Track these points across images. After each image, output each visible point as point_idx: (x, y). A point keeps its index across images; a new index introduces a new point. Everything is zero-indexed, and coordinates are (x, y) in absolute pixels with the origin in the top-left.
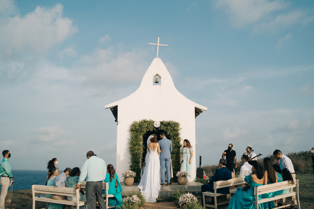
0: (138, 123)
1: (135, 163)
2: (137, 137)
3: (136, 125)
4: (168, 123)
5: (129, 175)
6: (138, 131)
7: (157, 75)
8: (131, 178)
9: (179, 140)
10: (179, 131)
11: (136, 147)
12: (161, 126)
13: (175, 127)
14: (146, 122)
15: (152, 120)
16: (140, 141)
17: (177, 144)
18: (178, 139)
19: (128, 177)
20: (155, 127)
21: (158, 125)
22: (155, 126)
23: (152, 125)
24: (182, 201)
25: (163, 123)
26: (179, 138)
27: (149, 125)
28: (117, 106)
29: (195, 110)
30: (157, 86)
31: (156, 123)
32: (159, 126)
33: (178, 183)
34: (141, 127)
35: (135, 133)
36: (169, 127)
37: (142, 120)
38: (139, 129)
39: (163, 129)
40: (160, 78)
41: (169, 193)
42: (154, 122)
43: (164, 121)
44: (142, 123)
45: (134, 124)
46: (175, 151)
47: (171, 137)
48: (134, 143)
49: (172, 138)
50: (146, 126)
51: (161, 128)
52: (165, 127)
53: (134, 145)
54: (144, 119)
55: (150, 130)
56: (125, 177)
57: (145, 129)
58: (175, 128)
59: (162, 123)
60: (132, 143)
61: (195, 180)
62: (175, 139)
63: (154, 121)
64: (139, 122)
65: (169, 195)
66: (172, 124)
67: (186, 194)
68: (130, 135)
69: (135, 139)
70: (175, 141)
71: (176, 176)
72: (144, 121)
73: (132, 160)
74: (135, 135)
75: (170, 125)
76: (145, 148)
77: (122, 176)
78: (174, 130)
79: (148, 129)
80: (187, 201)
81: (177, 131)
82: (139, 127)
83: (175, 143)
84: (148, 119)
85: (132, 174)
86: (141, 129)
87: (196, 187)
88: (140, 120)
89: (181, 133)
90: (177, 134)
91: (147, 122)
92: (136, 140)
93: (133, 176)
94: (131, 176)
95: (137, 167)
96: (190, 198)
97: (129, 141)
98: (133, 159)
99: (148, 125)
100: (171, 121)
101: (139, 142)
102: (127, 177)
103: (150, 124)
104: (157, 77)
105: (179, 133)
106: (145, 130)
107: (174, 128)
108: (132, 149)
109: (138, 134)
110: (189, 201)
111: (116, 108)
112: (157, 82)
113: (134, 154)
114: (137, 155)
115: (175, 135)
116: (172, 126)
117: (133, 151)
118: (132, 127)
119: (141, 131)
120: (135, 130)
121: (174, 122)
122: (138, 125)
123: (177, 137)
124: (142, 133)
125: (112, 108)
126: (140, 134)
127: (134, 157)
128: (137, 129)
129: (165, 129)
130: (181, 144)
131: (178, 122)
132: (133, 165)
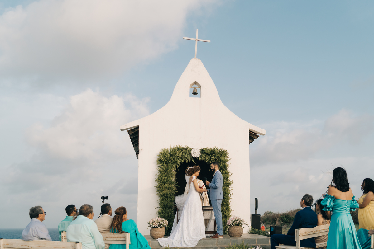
0: (169, 150)
1: (164, 209)
2: (167, 170)
3: (166, 154)
4: (212, 152)
5: (158, 223)
6: (168, 162)
7: (196, 83)
8: (161, 228)
9: (227, 175)
10: (227, 163)
11: (167, 185)
12: (201, 155)
13: (221, 156)
14: (180, 150)
15: (188, 147)
16: (172, 177)
18: (225, 173)
19: (156, 227)
20: (193, 158)
21: (197, 154)
22: (193, 155)
23: (189, 154)
25: (205, 150)
26: (227, 172)
27: (184, 154)
28: (137, 128)
29: (249, 134)
30: (195, 99)
31: (195, 151)
32: (198, 156)
33: (230, 235)
34: (173, 157)
35: (165, 165)
37: (174, 147)
39: (204, 160)
40: (199, 88)
42: (191, 150)
43: (205, 149)
44: (175, 150)
45: (162, 152)
48: (163, 179)
50: (180, 155)
51: (201, 158)
52: (208, 157)
53: (163, 183)
54: (178, 146)
55: (186, 161)
56: (152, 228)
57: (179, 160)
58: (222, 159)
59: (203, 151)
60: (160, 180)
61: (249, 231)
63: (191, 148)
64: (171, 149)
66: (218, 153)
68: (158, 168)
69: (165, 174)
71: (227, 224)
72: (177, 148)
73: (160, 204)
74: (165, 169)
76: (179, 186)
77: (148, 225)
78: (221, 161)
81: (225, 162)
82: (171, 156)
84: (183, 146)
85: (162, 223)
86: (173, 160)
87: (257, 240)
88: (172, 147)
89: (230, 165)
90: (225, 166)
91: (181, 149)
92: (166, 176)
93: (164, 225)
94: (161, 226)
95: (168, 213)
97: (156, 177)
98: (162, 203)
99: (182, 154)
100: (216, 148)
101: (170, 178)
102: (154, 227)
103: (185, 153)
104: (195, 86)
105: (227, 165)
106: (179, 161)
108: (160, 187)
109: (169, 167)
111: (136, 130)
112: (195, 93)
113: (164, 195)
114: (167, 197)
115: (222, 167)
116: (217, 155)
117: (161, 191)
118: (160, 156)
119: (174, 163)
120: (165, 161)
121: (220, 150)
122: (169, 154)
123: (225, 171)
124: (174, 165)
125: (130, 130)
126: (172, 167)
127: (163, 199)
128: (167, 160)
129: (208, 159)
130: (230, 181)
131: (225, 150)
132: (163, 211)
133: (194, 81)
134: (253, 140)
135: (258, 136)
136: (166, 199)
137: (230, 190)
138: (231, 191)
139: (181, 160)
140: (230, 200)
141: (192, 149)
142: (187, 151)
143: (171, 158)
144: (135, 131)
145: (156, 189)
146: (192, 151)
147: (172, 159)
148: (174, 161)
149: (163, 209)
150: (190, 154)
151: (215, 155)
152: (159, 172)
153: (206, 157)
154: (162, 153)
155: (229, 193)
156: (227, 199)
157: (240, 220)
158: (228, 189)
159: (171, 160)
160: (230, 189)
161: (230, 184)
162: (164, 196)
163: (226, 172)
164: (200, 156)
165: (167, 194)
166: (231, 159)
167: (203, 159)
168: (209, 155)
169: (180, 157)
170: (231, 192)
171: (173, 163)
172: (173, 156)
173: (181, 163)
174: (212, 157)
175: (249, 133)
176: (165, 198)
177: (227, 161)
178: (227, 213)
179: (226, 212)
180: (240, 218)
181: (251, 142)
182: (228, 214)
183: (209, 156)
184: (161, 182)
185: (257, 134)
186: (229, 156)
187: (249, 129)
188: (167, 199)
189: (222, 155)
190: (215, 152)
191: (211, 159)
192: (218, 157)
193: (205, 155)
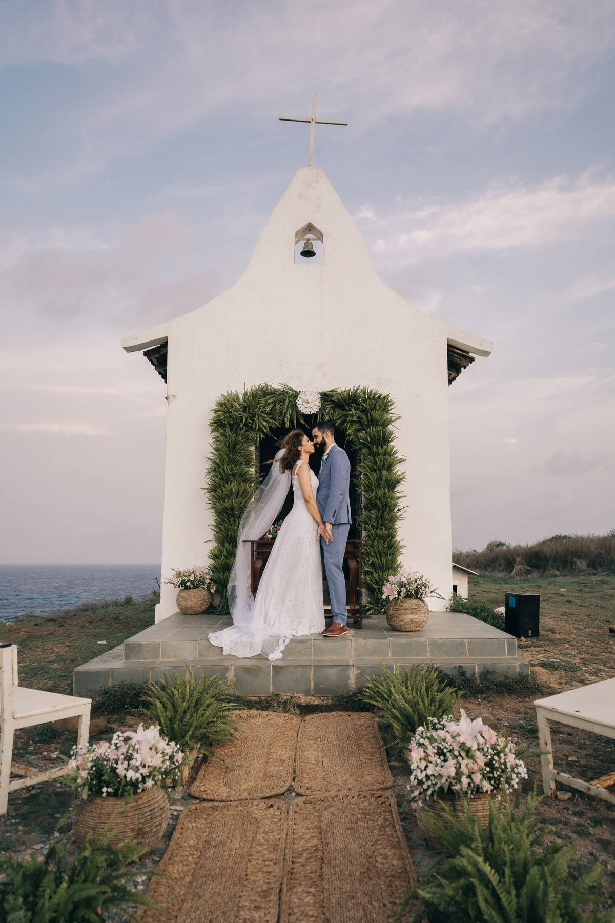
0: (241, 397)
1: (226, 545)
2: (234, 447)
3: (232, 406)
4: (350, 397)
6: (238, 425)
7: (310, 228)
9: (390, 459)
10: (390, 427)
11: (233, 485)
12: (322, 408)
13: (374, 409)
14: (268, 395)
15: (290, 389)
16: (248, 463)
17: (384, 472)
18: (385, 454)
20: (303, 415)
21: (312, 405)
22: (303, 409)
23: (291, 404)
24: (428, 777)
25: (331, 396)
26: (389, 450)
27: (278, 406)
28: (166, 343)
29: (448, 355)
30: (309, 267)
31: (306, 398)
32: (316, 409)
33: (393, 625)
34: (249, 413)
35: (229, 433)
36: (353, 412)
37: (253, 388)
38: (242, 418)
40: (319, 239)
41: (353, 673)
42: (296, 395)
43: (333, 391)
44: (254, 396)
45: (223, 400)
46: (376, 498)
47: (360, 449)
48: (224, 471)
49: (364, 450)
50: (268, 409)
51: (323, 415)
52: (338, 412)
53: (223, 479)
54: (263, 384)
55: (283, 423)
57: (266, 421)
58: (375, 415)
59: (326, 397)
60: (216, 471)
61: (446, 605)
62: (378, 454)
63: (298, 391)
64: (246, 394)
65: (352, 684)
66: (365, 401)
67: (452, 727)
68: (212, 442)
69: (228, 456)
70: (375, 463)
72: (262, 390)
73: (217, 532)
74: (229, 443)
75: (358, 404)
78: (373, 422)
79: (274, 419)
80: (465, 780)
81: (385, 424)
82: (244, 411)
83: (375, 470)
84: (276, 384)
86: (249, 420)
87: (469, 643)
88: (248, 388)
89: (396, 434)
90: (384, 436)
91: (272, 393)
92: (231, 461)
96: (481, 760)
97: (208, 465)
98: (221, 530)
99: (275, 406)
100: (361, 388)
101: (244, 466)
103: (282, 402)
104: (309, 234)
105: (391, 433)
106: (265, 423)
107: (373, 413)
108: (216, 491)
109: (241, 439)
110: (477, 778)
112: (308, 253)
113: (225, 509)
114: (234, 515)
115: (377, 438)
116: (363, 406)
117: (220, 499)
118: (216, 411)
119: (251, 428)
120: (229, 423)
121: (371, 394)
122: (239, 405)
123: (385, 447)
124: (252, 435)
125: (148, 351)
126: (248, 440)
127: (224, 521)
128: (233, 420)
129: (340, 418)
130: (399, 473)
131: (384, 394)
132: (222, 552)
133: (303, 224)
134: (458, 372)
135: (472, 360)
136: (230, 522)
137: (399, 498)
138: (400, 500)
139: (271, 421)
140: (398, 525)
141: (299, 393)
142: (289, 397)
143: (244, 415)
144: (160, 352)
145: (208, 495)
146: (299, 398)
147: (247, 418)
148: (252, 424)
149: (224, 546)
150: (295, 406)
151: (358, 408)
152: (215, 452)
153: (334, 411)
154: (221, 404)
155: (396, 506)
156: (390, 521)
157: (419, 582)
158: (393, 494)
159: (244, 420)
160: (398, 495)
161: (398, 482)
162: (227, 513)
163: (386, 450)
164: (320, 409)
165: (232, 509)
166: (400, 417)
167: (327, 418)
168: (343, 408)
169: (267, 414)
170: (401, 503)
171: (249, 427)
172: (249, 410)
173: (270, 428)
174: (350, 413)
175: (449, 350)
176: (229, 518)
177: (390, 422)
178: (389, 558)
179: (387, 556)
180: (418, 575)
181: (454, 379)
182: (394, 560)
183: (343, 410)
184: (220, 476)
185: (470, 354)
186: (395, 410)
187: (448, 340)
188: (232, 522)
189: (375, 405)
190: (358, 399)
191: (347, 416)
192: (365, 411)
193: (333, 408)
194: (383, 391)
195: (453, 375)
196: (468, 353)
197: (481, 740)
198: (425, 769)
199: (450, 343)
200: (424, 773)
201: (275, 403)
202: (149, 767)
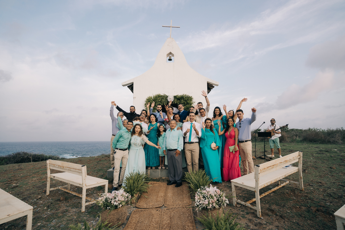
0: (153, 98)
3: (150, 100)
4: (181, 97)
7: (171, 53)
12: (174, 100)
13: (188, 100)
14: (160, 97)
15: (166, 95)
21: (172, 99)
22: (169, 100)
23: (166, 99)
24: (200, 204)
30: (170, 63)
31: (170, 97)
36: (182, 101)
37: (156, 95)
39: (176, 103)
40: (173, 56)
42: (167, 97)
43: (177, 95)
44: (156, 97)
45: (148, 98)
50: (160, 100)
51: (174, 102)
52: (178, 101)
55: (164, 104)
59: (175, 97)
64: (154, 97)
66: (185, 98)
67: (208, 189)
72: (158, 95)
78: (188, 104)
80: (211, 205)
84: (162, 94)
88: (154, 95)
100: (185, 94)
104: (170, 55)
107: (188, 101)
112: (170, 60)
118: (146, 101)
121: (187, 96)
125: (129, 86)
133: (169, 52)
134: (210, 90)
135: (214, 87)
144: (132, 86)
154: (147, 99)
168: (180, 100)
175: (207, 85)
177: (192, 103)
181: (209, 92)
186: (193, 100)
187: (207, 82)
191: (181, 102)
192: (186, 101)
193: (177, 100)
194: (190, 95)
195: (209, 91)
196: (213, 85)
197: (216, 193)
198: (199, 202)
199: (208, 83)
200: (199, 203)
201: (162, 99)
202: (120, 201)
